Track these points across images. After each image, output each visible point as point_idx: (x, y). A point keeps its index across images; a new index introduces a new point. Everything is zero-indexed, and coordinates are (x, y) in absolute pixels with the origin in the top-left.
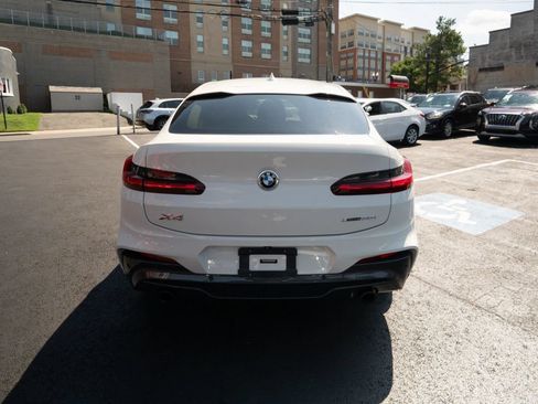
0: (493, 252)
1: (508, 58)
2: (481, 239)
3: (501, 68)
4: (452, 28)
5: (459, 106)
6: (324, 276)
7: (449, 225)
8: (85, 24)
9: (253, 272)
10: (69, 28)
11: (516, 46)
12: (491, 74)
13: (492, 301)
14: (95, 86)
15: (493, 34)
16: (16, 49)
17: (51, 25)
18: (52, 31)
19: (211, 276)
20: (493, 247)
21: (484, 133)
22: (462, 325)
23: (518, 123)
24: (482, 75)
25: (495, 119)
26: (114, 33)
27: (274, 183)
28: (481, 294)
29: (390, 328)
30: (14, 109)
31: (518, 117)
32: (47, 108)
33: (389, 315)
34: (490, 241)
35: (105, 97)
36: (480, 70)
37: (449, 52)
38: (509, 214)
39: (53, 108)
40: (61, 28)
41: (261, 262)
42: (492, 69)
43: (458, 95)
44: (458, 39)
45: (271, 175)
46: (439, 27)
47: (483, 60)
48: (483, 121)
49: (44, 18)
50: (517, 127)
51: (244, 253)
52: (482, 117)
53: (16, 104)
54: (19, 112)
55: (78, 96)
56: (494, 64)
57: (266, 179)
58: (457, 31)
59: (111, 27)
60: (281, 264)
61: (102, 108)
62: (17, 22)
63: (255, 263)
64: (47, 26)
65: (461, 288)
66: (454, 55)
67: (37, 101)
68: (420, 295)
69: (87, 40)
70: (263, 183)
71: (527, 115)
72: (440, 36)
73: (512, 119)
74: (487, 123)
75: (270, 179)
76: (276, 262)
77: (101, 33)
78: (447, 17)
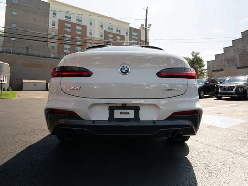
0: (236, 134)
1: (224, 66)
2: (229, 129)
3: (222, 70)
4: (198, 56)
5: (206, 84)
6: (154, 122)
7: (211, 125)
8: (42, 54)
9: (116, 119)
10: (35, 56)
11: (227, 60)
12: (218, 72)
13: (243, 151)
14: (43, 80)
15: (216, 56)
16: (11, 65)
17: (27, 55)
18: (27, 57)
19: (94, 121)
20: (235, 132)
21: (219, 95)
22: (230, 160)
23: (234, 89)
24: (214, 73)
25: (223, 88)
26: (54, 58)
27: (128, 71)
28: (235, 149)
29: (191, 162)
30: (6, 89)
31: (234, 87)
32: (21, 89)
33: (189, 157)
34: (234, 130)
35: (47, 84)
36: (213, 71)
37: (198, 66)
38: (240, 121)
39: (23, 89)
40: (32, 56)
41: (121, 113)
42: (218, 71)
43: (205, 80)
44: (201, 60)
45: (126, 67)
46: (192, 56)
47: (214, 67)
48: (218, 90)
49: (24, 52)
50: (234, 91)
51: (112, 109)
52: (217, 88)
53: (7, 87)
54: (8, 90)
55: (35, 84)
56: (219, 68)
57: (124, 69)
58: (200, 57)
59: (52, 56)
60: (131, 114)
61: (45, 89)
62: (13, 53)
63: (117, 114)
64: (25, 55)
65: (225, 146)
66: (200, 67)
67: (16, 86)
68: (203, 149)
69: (42, 61)
70: (122, 71)
71: (237, 86)
72: (194, 59)
73: (231, 88)
74: (219, 91)
75: (126, 69)
76: (128, 113)
77: (49, 58)
78: (196, 52)
